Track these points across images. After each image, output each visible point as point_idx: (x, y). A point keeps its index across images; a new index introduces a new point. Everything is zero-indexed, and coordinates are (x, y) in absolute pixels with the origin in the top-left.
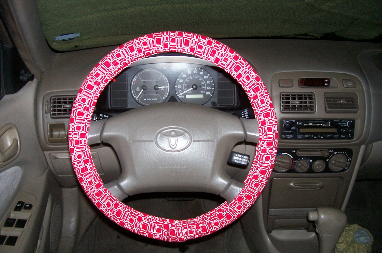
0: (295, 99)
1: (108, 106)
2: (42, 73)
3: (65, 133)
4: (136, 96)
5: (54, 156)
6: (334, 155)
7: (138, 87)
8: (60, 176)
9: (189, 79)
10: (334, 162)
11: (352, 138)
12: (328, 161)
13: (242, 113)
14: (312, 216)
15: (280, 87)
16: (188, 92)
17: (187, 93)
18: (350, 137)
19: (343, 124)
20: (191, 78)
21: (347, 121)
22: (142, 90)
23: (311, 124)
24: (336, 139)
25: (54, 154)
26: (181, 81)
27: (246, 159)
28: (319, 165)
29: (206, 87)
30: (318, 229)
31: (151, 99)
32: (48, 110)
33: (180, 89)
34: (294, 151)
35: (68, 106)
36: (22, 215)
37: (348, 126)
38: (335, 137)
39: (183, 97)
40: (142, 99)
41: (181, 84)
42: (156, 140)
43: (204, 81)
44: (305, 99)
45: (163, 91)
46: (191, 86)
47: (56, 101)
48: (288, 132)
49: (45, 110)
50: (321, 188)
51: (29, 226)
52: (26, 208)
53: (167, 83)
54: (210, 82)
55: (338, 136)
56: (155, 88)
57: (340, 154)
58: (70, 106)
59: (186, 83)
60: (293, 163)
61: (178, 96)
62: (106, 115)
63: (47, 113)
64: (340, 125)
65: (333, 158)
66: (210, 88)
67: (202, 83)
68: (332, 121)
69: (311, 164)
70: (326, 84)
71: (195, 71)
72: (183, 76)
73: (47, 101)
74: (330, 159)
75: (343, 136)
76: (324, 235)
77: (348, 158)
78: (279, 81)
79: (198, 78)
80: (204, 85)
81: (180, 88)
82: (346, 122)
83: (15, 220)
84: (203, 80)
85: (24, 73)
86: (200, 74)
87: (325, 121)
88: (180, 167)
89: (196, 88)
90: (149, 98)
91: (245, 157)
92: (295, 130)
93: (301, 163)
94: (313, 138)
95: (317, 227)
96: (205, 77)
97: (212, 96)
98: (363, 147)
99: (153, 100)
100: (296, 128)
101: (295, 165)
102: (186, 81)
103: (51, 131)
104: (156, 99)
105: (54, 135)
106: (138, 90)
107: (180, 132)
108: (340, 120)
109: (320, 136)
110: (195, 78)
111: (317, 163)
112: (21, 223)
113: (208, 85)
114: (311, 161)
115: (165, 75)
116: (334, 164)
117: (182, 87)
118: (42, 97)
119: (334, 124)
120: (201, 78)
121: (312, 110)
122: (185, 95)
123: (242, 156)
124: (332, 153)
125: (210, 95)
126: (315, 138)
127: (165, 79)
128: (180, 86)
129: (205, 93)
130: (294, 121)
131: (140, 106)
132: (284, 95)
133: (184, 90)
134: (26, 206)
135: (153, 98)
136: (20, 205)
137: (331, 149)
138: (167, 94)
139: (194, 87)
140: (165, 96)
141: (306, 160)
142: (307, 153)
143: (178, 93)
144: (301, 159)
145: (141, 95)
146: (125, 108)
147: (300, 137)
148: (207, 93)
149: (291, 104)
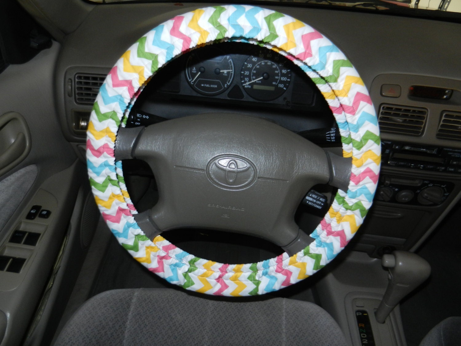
0: (398, 115)
4: (191, 79)
5: (82, 148)
6: (428, 187)
7: (194, 68)
9: (260, 65)
10: (426, 195)
12: (419, 193)
13: (327, 133)
15: (381, 94)
16: (257, 82)
17: (255, 83)
18: (460, 171)
19: (456, 154)
20: (263, 64)
22: (200, 73)
24: (440, 172)
25: (82, 146)
26: (250, 66)
28: (405, 195)
29: (279, 78)
30: (391, 275)
31: (210, 86)
32: (72, 91)
33: (247, 76)
38: (439, 169)
39: (250, 87)
40: (199, 85)
41: (250, 70)
44: (413, 116)
45: (226, 76)
46: (262, 74)
47: (83, 81)
50: (400, 218)
51: (42, 245)
52: (42, 216)
53: (232, 66)
54: (286, 72)
55: (443, 168)
56: (215, 72)
57: (437, 187)
59: (256, 69)
61: (243, 85)
62: (146, 115)
63: (70, 96)
64: (451, 155)
65: (426, 190)
66: (284, 79)
67: (276, 72)
68: (440, 149)
69: (396, 193)
70: (445, 97)
71: (269, 55)
72: (253, 60)
73: (70, 79)
74: (421, 190)
75: (451, 169)
76: (397, 285)
77: (445, 192)
78: (381, 87)
79: (272, 65)
80: (277, 75)
81: (246, 75)
82: (460, 153)
83: (26, 232)
84: (278, 68)
87: (431, 147)
89: (268, 78)
90: (207, 84)
92: (389, 154)
94: (409, 167)
97: (285, 91)
99: (212, 87)
100: (390, 151)
102: (256, 66)
103: (77, 121)
104: (216, 86)
105: (81, 126)
106: (195, 72)
108: (452, 149)
109: (419, 165)
111: (403, 194)
112: (32, 238)
113: (283, 75)
114: (396, 190)
115: (230, 55)
116: (426, 198)
117: (250, 74)
118: (64, 73)
119: (443, 152)
120: (276, 65)
121: (418, 132)
122: (252, 85)
124: (427, 184)
125: (283, 87)
126: (413, 167)
127: (229, 61)
128: (248, 73)
129: (278, 85)
130: (390, 143)
131: (195, 94)
132: (385, 108)
133: (252, 78)
134: (42, 213)
135: (212, 85)
136: (35, 211)
137: (426, 180)
138: (229, 81)
139: (265, 75)
140: (227, 83)
141: (390, 187)
142: (394, 181)
143: (243, 81)
144: (385, 186)
145: (197, 79)
146: (177, 94)
147: (392, 163)
148: (280, 86)
149: (391, 120)
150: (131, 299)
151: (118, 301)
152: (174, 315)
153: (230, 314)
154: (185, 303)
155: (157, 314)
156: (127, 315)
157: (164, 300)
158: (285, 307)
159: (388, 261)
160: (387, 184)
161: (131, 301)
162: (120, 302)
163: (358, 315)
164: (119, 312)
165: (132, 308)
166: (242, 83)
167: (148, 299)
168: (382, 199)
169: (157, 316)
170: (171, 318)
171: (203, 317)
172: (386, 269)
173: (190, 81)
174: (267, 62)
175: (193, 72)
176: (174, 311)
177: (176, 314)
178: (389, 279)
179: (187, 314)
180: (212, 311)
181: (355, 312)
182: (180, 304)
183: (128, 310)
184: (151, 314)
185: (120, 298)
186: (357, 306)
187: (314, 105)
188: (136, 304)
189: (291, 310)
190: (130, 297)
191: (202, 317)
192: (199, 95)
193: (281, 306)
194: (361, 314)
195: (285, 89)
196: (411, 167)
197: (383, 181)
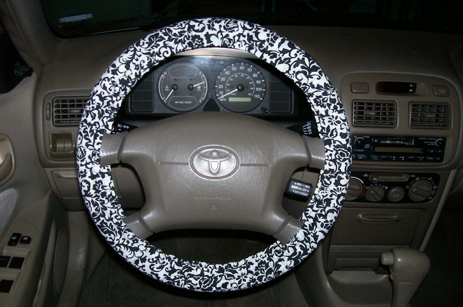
0: (370, 109)
1: (128, 111)
2: (42, 65)
3: (72, 145)
4: (164, 98)
5: (57, 174)
6: (416, 181)
7: (167, 86)
8: (65, 198)
9: (234, 77)
10: (415, 189)
11: (441, 160)
12: (409, 189)
13: (303, 127)
14: (387, 259)
15: (352, 92)
16: (232, 94)
17: (230, 96)
18: (439, 159)
19: (431, 142)
20: (236, 76)
21: (436, 139)
22: (173, 90)
23: (388, 142)
24: (421, 162)
25: (58, 172)
26: (223, 79)
27: (308, 189)
28: (396, 193)
29: (254, 89)
30: (392, 275)
31: (184, 102)
32: (50, 115)
33: (221, 90)
34: (366, 175)
35: (76, 111)
36: (19, 251)
37: (436, 144)
38: (420, 159)
39: (225, 100)
40: (172, 102)
41: (223, 83)
42: (192, 163)
43: (253, 80)
44: (385, 109)
45: (200, 90)
46: (236, 86)
47: (61, 104)
48: (359, 150)
49: (46, 116)
50: (397, 221)
51: (27, 267)
52: (23, 242)
53: (205, 81)
54: (260, 82)
55: (423, 158)
56: (189, 88)
57: (423, 180)
58: (79, 111)
59: (229, 82)
60: (363, 189)
61: (218, 99)
62: (126, 126)
63: (48, 119)
64: (427, 144)
65: (414, 185)
66: (259, 89)
67: (251, 83)
68: (416, 138)
69: (387, 192)
70: (411, 90)
71: (242, 67)
72: (225, 73)
73: (49, 103)
74: (410, 186)
75: (430, 158)
76: (400, 283)
77: (433, 186)
78: (351, 85)
79: (245, 76)
80: (252, 85)
81: (221, 88)
82: (435, 141)
83: (9, 258)
84: (251, 79)
85: (19, 66)
86: (248, 71)
87: (408, 138)
88: (222, 199)
89: (243, 90)
90: (181, 101)
91: (306, 186)
92: (369, 149)
93: (373, 190)
94: (391, 160)
95: (392, 272)
96: (255, 75)
97: (262, 100)
98: (453, 173)
99: (186, 104)
100: (370, 146)
101: (365, 192)
102: (230, 79)
103: (54, 143)
104: (190, 102)
105: (57, 148)
106: (168, 90)
107: (225, 153)
108: (427, 138)
109: (400, 157)
110: (241, 75)
111: (394, 190)
112: (17, 263)
113: (258, 86)
114: (386, 188)
115: (203, 71)
116: (416, 193)
117: (224, 87)
118: (42, 99)
119: (419, 142)
120: (249, 76)
121: (392, 124)
122: (227, 97)
123: (302, 185)
124: (414, 179)
125: (259, 98)
126: (394, 159)
127: (202, 76)
128: (222, 87)
129: (254, 95)
130: (368, 137)
131: (169, 111)
132: (357, 104)
133: (226, 91)
134: (23, 239)
135: (186, 101)
136: (16, 238)
137: (412, 174)
138: (204, 96)
139: (240, 87)
140: (202, 98)
141: (380, 186)
142: (382, 178)
143: (218, 95)
144: (374, 185)
145: (171, 97)
146: (150, 113)
147: (375, 157)
148: (256, 96)
149: (366, 115)
160: (375, 181)
166: (217, 97)
168: (375, 201)
173: (163, 99)
174: (240, 74)
175: (166, 90)
187: (293, 112)
197: (371, 180)
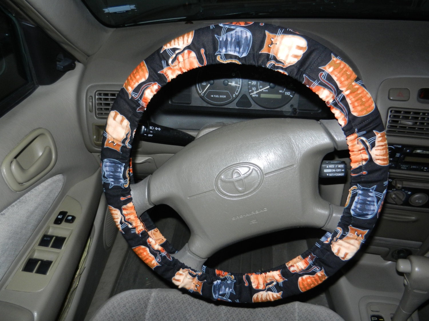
0: (407, 118)
1: (169, 103)
2: (89, 56)
15: (389, 98)
16: (264, 91)
17: (262, 92)
22: (209, 85)
23: (419, 151)
30: (407, 281)
31: (219, 96)
32: (93, 107)
33: (254, 86)
39: (257, 96)
40: (208, 96)
44: (424, 118)
45: (233, 88)
50: (414, 222)
56: (224, 83)
61: (251, 94)
63: (91, 111)
69: (409, 196)
73: (92, 96)
76: (414, 291)
78: (389, 91)
81: (254, 85)
83: (52, 237)
85: (62, 58)
89: (274, 87)
90: (216, 95)
92: (399, 158)
93: (395, 194)
94: (422, 171)
95: (407, 279)
97: (292, 98)
99: (221, 98)
100: (400, 155)
104: (225, 97)
106: (205, 84)
111: (417, 196)
114: (409, 193)
117: (257, 84)
122: (259, 94)
125: (289, 95)
126: (426, 170)
128: (255, 83)
129: (284, 93)
130: (400, 146)
131: (205, 105)
132: (393, 112)
133: (259, 87)
134: (68, 218)
135: (221, 95)
136: (61, 217)
138: (237, 91)
139: (272, 84)
140: (235, 93)
141: (403, 191)
142: (406, 184)
143: (251, 91)
144: (397, 190)
145: (208, 91)
146: (188, 105)
147: (404, 167)
148: (286, 93)
149: (401, 124)
150: (148, 299)
151: (137, 301)
152: (189, 316)
153: (242, 317)
154: (199, 305)
155: (172, 315)
156: (144, 315)
157: (180, 301)
158: (297, 311)
159: (403, 266)
160: (399, 187)
161: (148, 301)
162: (138, 302)
163: (374, 320)
164: (137, 312)
165: (149, 308)
166: (250, 93)
167: (164, 299)
168: (394, 203)
169: (172, 316)
170: (186, 319)
171: (217, 318)
172: (401, 274)
173: (200, 92)
175: (203, 84)
176: (189, 312)
177: (191, 315)
178: (404, 285)
179: (201, 315)
180: (226, 313)
181: (370, 317)
182: (194, 305)
183: (145, 310)
184: (167, 314)
185: (138, 298)
186: (372, 311)
187: (321, 111)
188: (153, 305)
189: (304, 314)
190: (147, 297)
191: (215, 318)
192: (210, 106)
193: (294, 309)
194: (376, 319)
195: (291, 96)
196: (424, 170)
197: (394, 185)
